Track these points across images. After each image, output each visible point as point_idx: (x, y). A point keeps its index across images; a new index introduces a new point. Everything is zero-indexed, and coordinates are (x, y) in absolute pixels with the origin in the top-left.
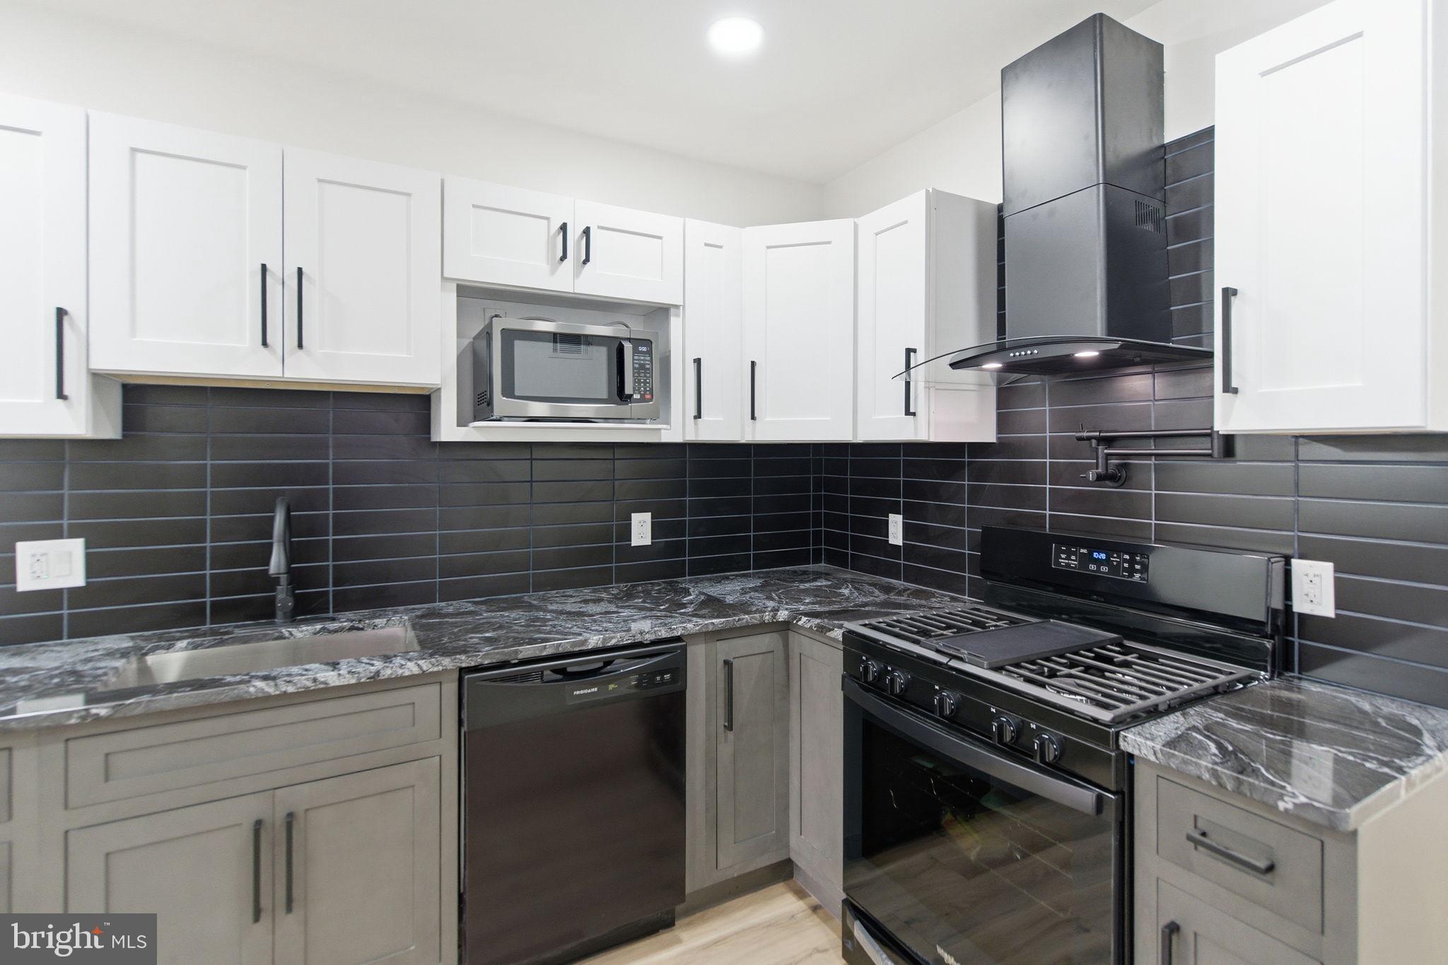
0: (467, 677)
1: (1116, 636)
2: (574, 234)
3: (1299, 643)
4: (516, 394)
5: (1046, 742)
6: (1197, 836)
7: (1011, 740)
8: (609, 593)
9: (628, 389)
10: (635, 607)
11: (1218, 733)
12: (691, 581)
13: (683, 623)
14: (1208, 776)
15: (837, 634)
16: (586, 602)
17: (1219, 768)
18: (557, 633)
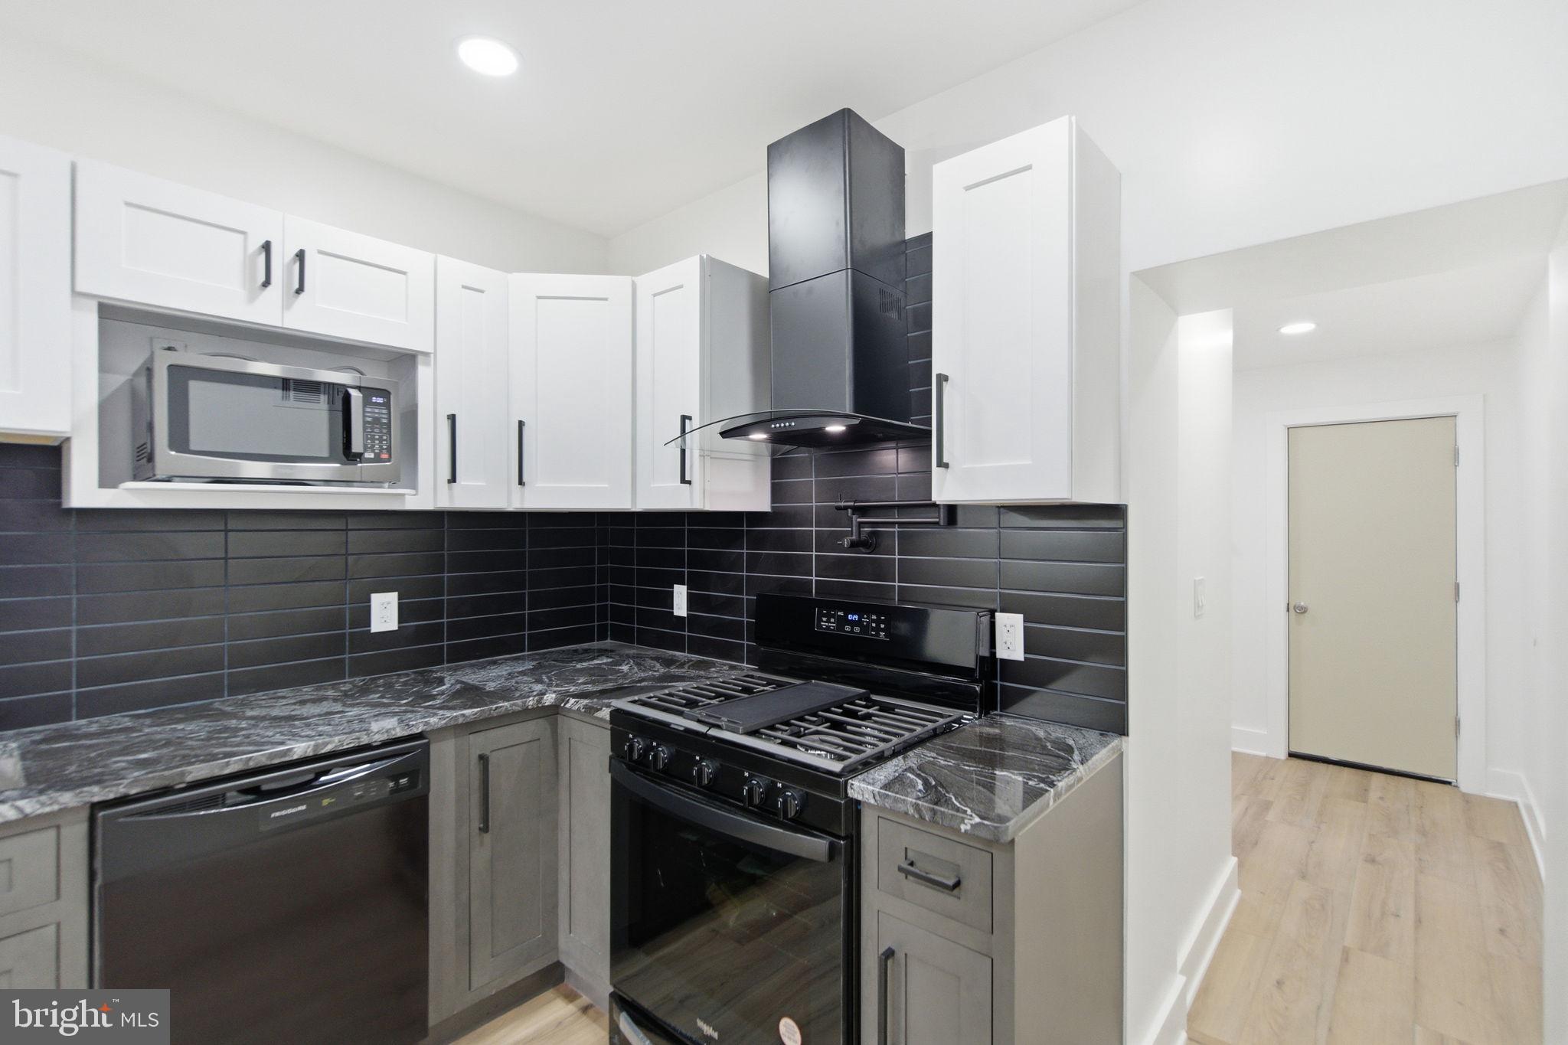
0: (101, 814)
1: (864, 691)
2: (281, 258)
3: (1001, 685)
4: (192, 447)
5: (789, 799)
6: (905, 866)
7: (761, 802)
8: (337, 690)
9: (357, 446)
10: (368, 704)
11: (927, 771)
12: (449, 669)
13: (425, 717)
14: (912, 811)
15: (605, 714)
16: (303, 703)
17: (920, 803)
18: (250, 744)
